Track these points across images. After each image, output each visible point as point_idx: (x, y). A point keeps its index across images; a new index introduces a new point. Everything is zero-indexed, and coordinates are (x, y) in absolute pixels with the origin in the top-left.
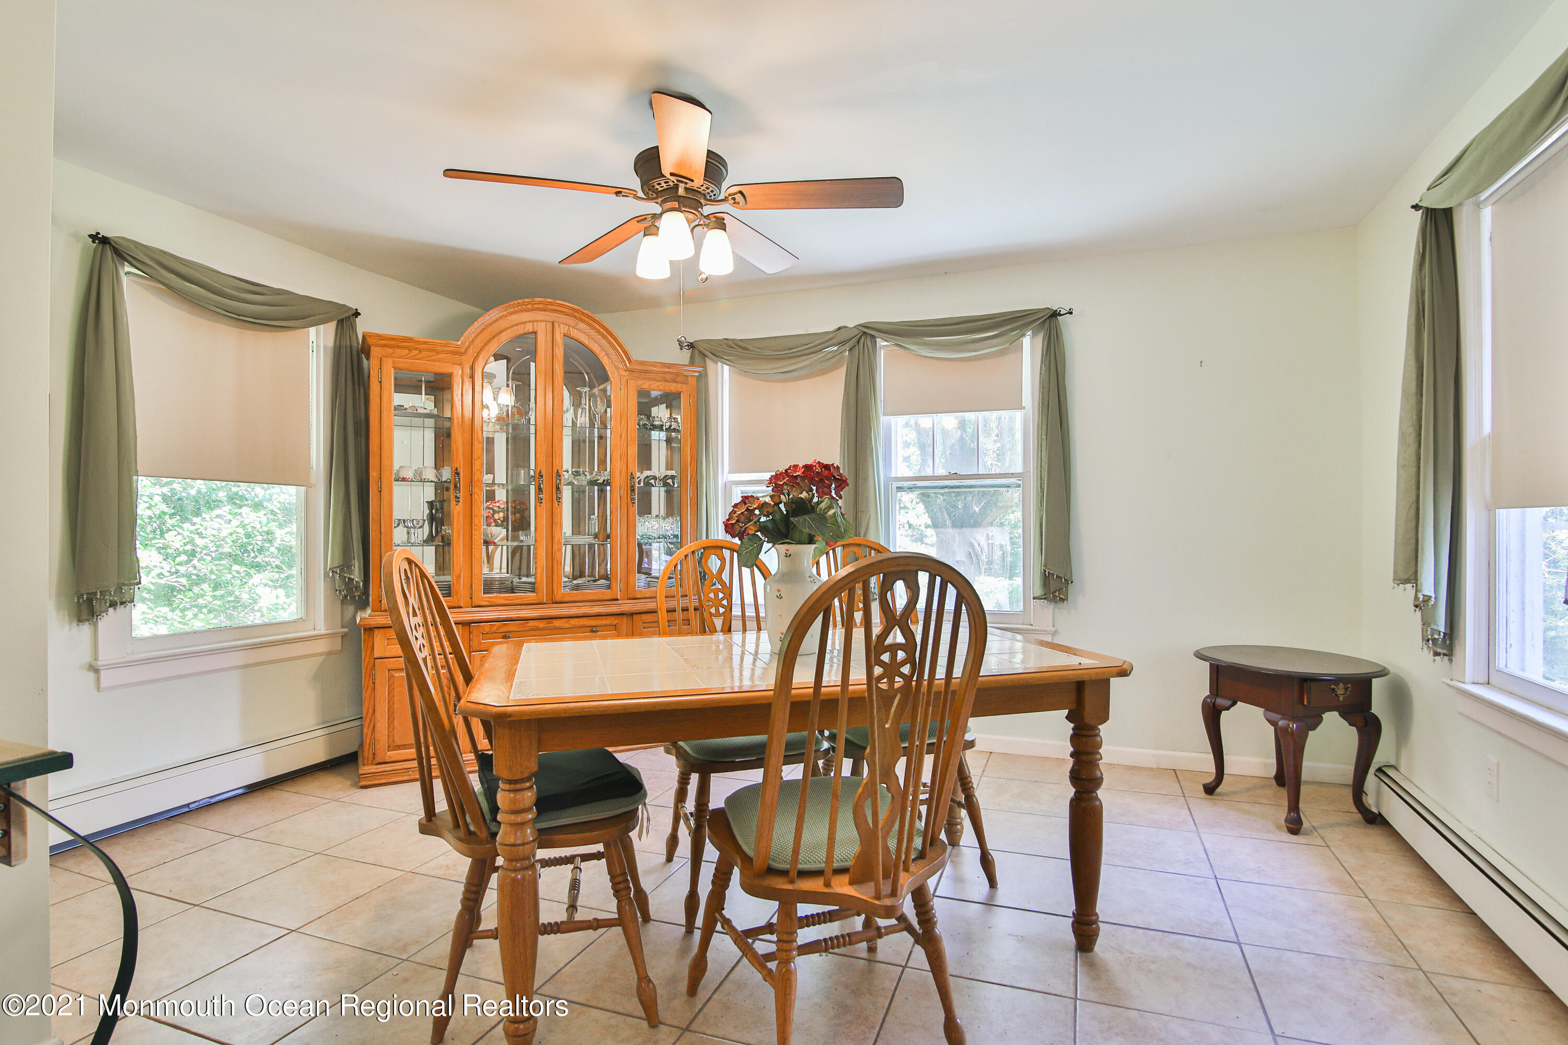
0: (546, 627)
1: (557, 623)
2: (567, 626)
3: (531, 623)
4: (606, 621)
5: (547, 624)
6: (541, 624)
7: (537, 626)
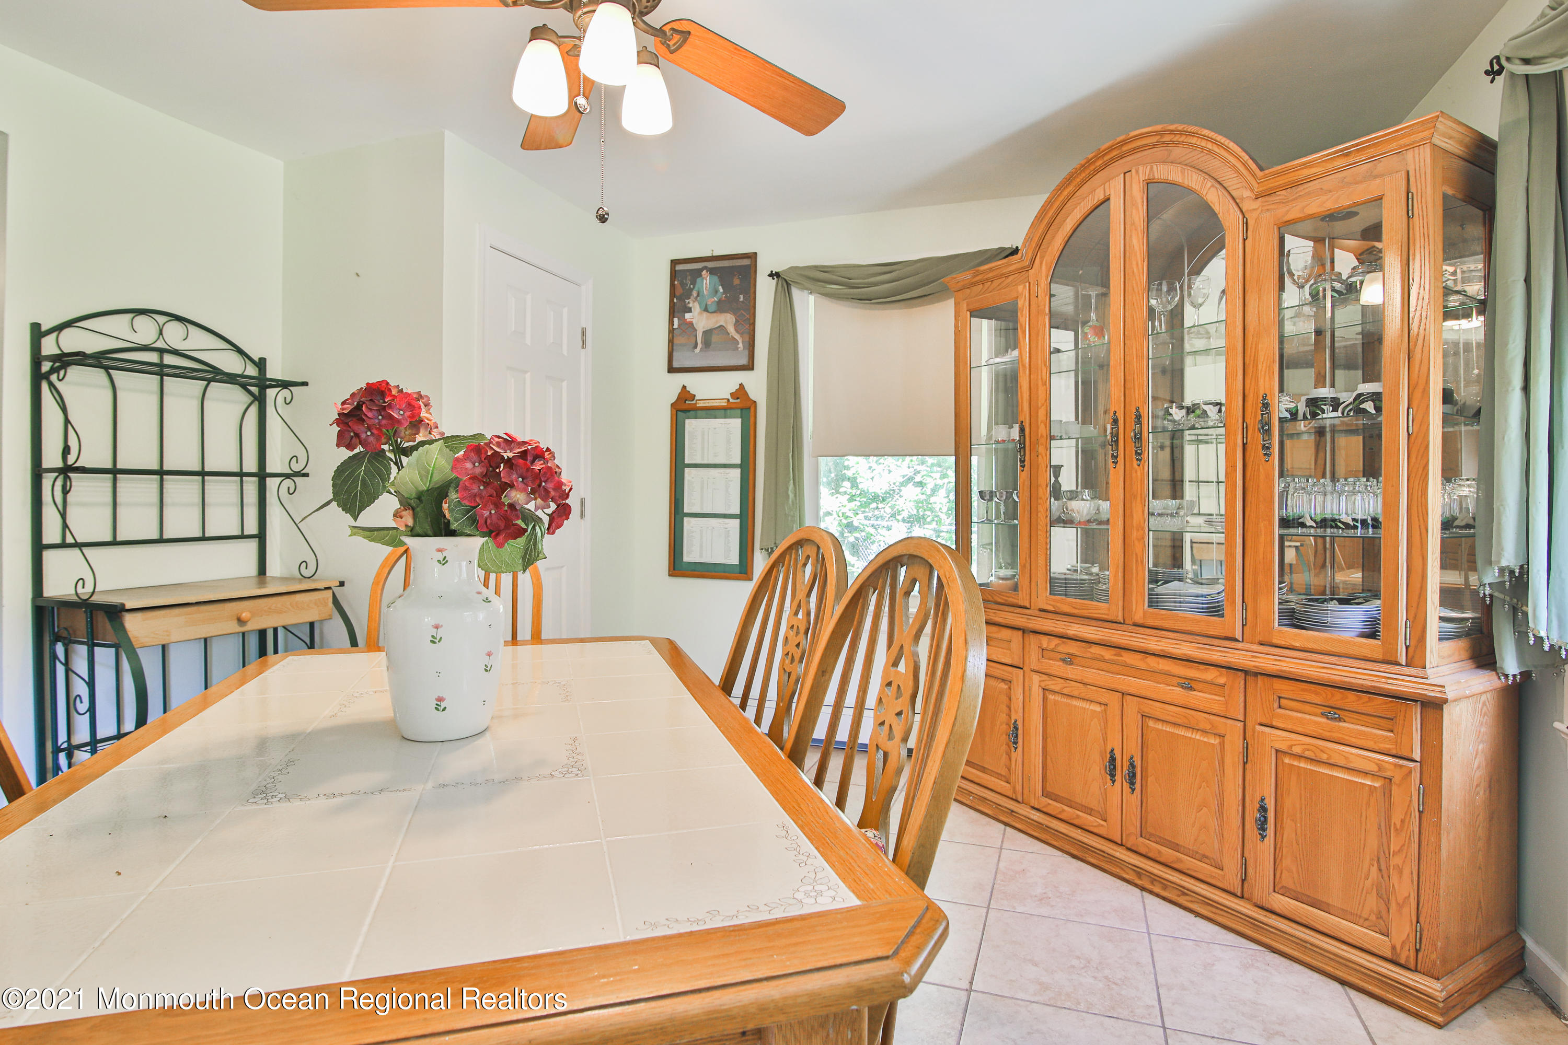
0: (1113, 660)
1: (1128, 658)
2: (1141, 665)
3: (1095, 650)
4: (1210, 675)
5: (1115, 655)
6: (1108, 654)
7: (1102, 656)
